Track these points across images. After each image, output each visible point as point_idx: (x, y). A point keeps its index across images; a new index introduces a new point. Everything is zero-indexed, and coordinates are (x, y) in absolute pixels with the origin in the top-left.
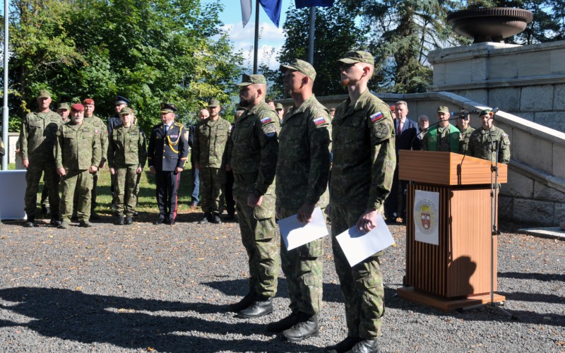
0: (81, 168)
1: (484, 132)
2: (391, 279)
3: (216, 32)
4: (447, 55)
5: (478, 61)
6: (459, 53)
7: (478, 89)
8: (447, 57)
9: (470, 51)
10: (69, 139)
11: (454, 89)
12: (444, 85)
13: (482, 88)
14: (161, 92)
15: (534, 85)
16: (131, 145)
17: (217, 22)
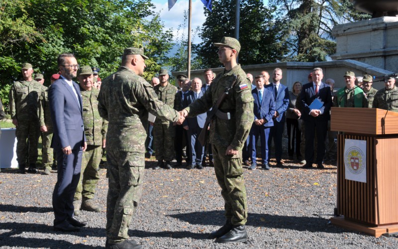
2: (322, 210)
3: (149, 13)
4: (349, 29)
5: (376, 33)
6: (360, 27)
7: (377, 56)
8: (349, 31)
9: (369, 25)
11: (355, 57)
12: (346, 54)
13: (380, 56)
14: (106, 64)
17: (150, 5)
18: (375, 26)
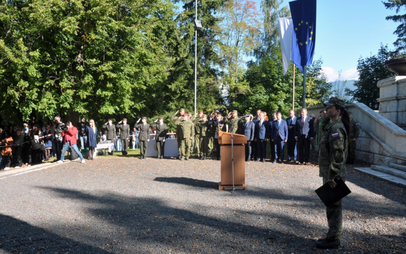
4: (383, 83)
5: (394, 86)
6: (387, 82)
9: (390, 81)
11: (386, 100)
12: (382, 98)
13: (395, 99)
18: (393, 82)
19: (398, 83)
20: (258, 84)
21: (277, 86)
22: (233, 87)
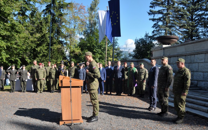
0: (40, 79)
1: (141, 69)
3: (116, 45)
10: (38, 72)
15: (173, 57)
16: (53, 73)
17: (117, 43)
18: (161, 48)
19: (164, 49)
20: (86, 49)
21: (95, 51)
22: (72, 51)
